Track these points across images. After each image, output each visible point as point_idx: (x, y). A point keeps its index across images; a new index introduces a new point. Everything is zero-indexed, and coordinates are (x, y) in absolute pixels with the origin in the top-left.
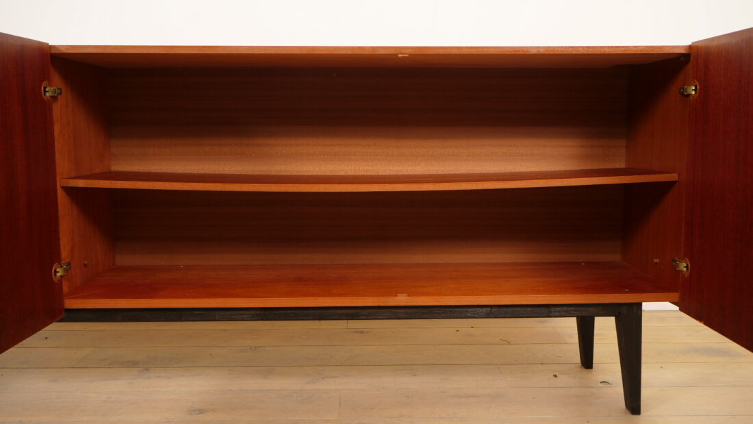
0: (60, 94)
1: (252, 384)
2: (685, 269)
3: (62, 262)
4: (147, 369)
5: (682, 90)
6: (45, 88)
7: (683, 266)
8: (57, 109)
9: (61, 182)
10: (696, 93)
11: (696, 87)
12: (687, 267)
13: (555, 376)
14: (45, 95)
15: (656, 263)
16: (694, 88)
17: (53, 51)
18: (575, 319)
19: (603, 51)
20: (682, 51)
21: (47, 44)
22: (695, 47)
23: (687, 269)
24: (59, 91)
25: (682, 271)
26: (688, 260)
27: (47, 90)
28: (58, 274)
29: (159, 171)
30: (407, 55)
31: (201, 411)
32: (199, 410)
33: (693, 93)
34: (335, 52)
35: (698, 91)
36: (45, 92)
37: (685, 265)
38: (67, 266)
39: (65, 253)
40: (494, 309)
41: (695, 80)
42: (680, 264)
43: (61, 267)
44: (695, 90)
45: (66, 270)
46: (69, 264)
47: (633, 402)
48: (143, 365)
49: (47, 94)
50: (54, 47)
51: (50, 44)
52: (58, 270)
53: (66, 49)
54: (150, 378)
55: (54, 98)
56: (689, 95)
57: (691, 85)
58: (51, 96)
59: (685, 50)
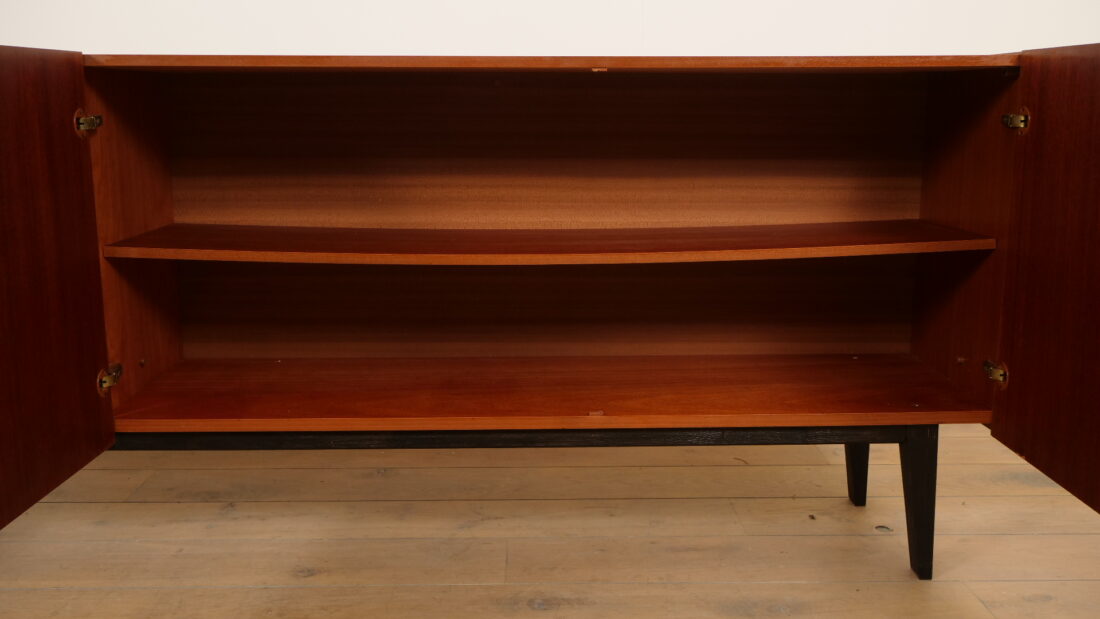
0: (99, 125)
1: (382, 529)
2: (1001, 379)
3: (110, 365)
4: (232, 505)
5: (1005, 119)
6: (78, 119)
7: (998, 374)
8: (96, 146)
9: (104, 251)
10: (1026, 125)
11: (1026, 117)
12: (1004, 375)
13: (812, 517)
14: (78, 128)
15: (960, 364)
16: (1023, 118)
17: (88, 64)
18: (842, 446)
19: (891, 64)
20: (1007, 63)
21: (80, 53)
22: (1026, 57)
23: (1005, 379)
24: (98, 121)
25: (996, 381)
26: (1006, 367)
27: (81, 121)
28: (105, 385)
29: (244, 223)
30: (605, 70)
31: (311, 573)
32: (309, 571)
33: (1022, 125)
34: (500, 66)
35: (1029, 124)
36: (79, 124)
37: (1002, 372)
38: (117, 372)
39: (113, 352)
40: (727, 433)
41: (1026, 109)
42: (995, 370)
43: (109, 374)
44: (1025, 121)
45: (115, 379)
46: (119, 368)
47: (922, 562)
48: (225, 499)
49: (82, 127)
50: (89, 57)
51: (84, 53)
52: (104, 379)
53: (107, 61)
54: (235, 519)
55: (91, 132)
56: (1017, 128)
57: (1019, 114)
58: (87, 131)
59: (1011, 62)
